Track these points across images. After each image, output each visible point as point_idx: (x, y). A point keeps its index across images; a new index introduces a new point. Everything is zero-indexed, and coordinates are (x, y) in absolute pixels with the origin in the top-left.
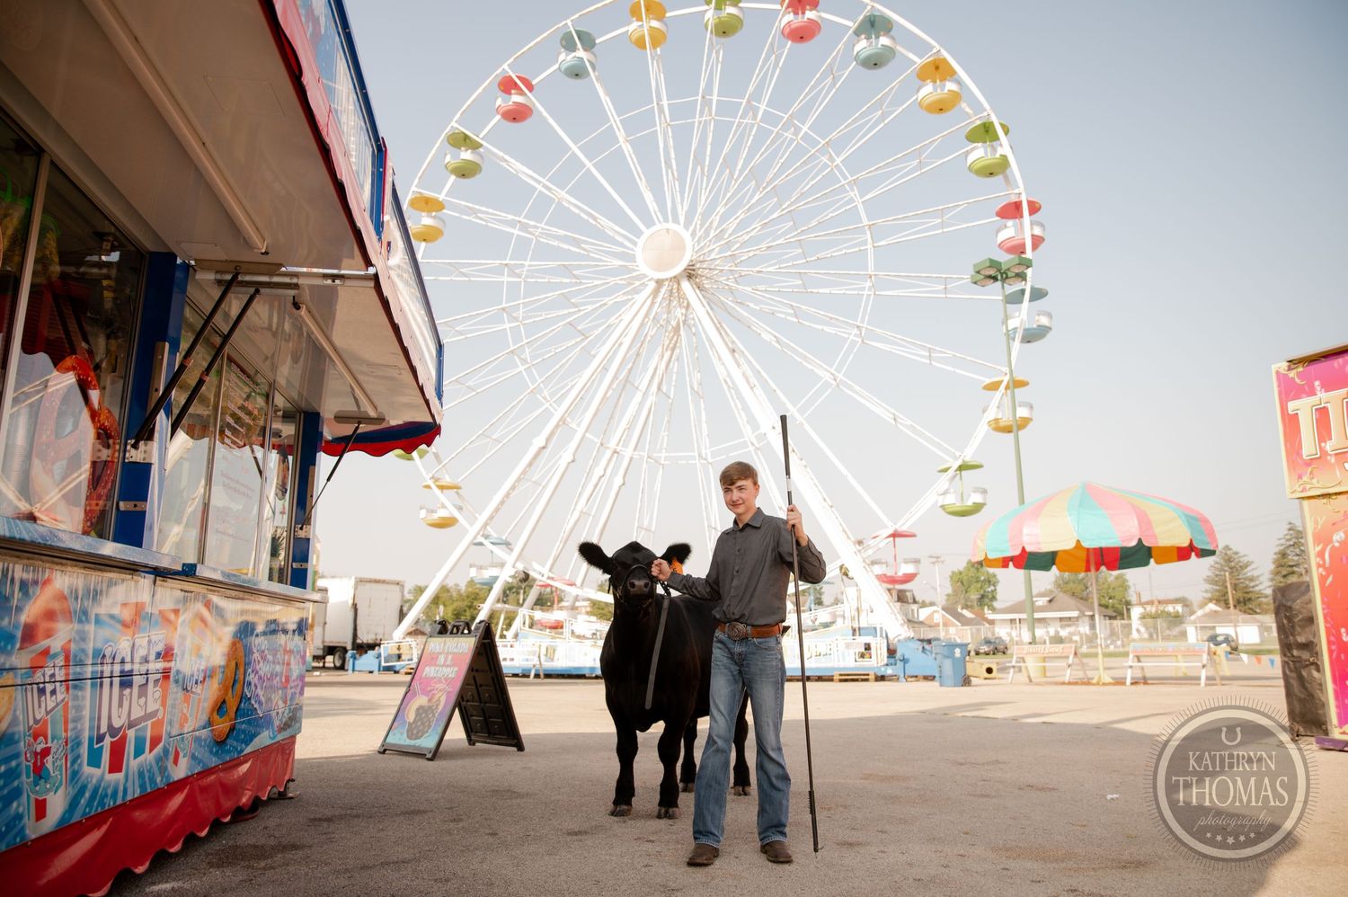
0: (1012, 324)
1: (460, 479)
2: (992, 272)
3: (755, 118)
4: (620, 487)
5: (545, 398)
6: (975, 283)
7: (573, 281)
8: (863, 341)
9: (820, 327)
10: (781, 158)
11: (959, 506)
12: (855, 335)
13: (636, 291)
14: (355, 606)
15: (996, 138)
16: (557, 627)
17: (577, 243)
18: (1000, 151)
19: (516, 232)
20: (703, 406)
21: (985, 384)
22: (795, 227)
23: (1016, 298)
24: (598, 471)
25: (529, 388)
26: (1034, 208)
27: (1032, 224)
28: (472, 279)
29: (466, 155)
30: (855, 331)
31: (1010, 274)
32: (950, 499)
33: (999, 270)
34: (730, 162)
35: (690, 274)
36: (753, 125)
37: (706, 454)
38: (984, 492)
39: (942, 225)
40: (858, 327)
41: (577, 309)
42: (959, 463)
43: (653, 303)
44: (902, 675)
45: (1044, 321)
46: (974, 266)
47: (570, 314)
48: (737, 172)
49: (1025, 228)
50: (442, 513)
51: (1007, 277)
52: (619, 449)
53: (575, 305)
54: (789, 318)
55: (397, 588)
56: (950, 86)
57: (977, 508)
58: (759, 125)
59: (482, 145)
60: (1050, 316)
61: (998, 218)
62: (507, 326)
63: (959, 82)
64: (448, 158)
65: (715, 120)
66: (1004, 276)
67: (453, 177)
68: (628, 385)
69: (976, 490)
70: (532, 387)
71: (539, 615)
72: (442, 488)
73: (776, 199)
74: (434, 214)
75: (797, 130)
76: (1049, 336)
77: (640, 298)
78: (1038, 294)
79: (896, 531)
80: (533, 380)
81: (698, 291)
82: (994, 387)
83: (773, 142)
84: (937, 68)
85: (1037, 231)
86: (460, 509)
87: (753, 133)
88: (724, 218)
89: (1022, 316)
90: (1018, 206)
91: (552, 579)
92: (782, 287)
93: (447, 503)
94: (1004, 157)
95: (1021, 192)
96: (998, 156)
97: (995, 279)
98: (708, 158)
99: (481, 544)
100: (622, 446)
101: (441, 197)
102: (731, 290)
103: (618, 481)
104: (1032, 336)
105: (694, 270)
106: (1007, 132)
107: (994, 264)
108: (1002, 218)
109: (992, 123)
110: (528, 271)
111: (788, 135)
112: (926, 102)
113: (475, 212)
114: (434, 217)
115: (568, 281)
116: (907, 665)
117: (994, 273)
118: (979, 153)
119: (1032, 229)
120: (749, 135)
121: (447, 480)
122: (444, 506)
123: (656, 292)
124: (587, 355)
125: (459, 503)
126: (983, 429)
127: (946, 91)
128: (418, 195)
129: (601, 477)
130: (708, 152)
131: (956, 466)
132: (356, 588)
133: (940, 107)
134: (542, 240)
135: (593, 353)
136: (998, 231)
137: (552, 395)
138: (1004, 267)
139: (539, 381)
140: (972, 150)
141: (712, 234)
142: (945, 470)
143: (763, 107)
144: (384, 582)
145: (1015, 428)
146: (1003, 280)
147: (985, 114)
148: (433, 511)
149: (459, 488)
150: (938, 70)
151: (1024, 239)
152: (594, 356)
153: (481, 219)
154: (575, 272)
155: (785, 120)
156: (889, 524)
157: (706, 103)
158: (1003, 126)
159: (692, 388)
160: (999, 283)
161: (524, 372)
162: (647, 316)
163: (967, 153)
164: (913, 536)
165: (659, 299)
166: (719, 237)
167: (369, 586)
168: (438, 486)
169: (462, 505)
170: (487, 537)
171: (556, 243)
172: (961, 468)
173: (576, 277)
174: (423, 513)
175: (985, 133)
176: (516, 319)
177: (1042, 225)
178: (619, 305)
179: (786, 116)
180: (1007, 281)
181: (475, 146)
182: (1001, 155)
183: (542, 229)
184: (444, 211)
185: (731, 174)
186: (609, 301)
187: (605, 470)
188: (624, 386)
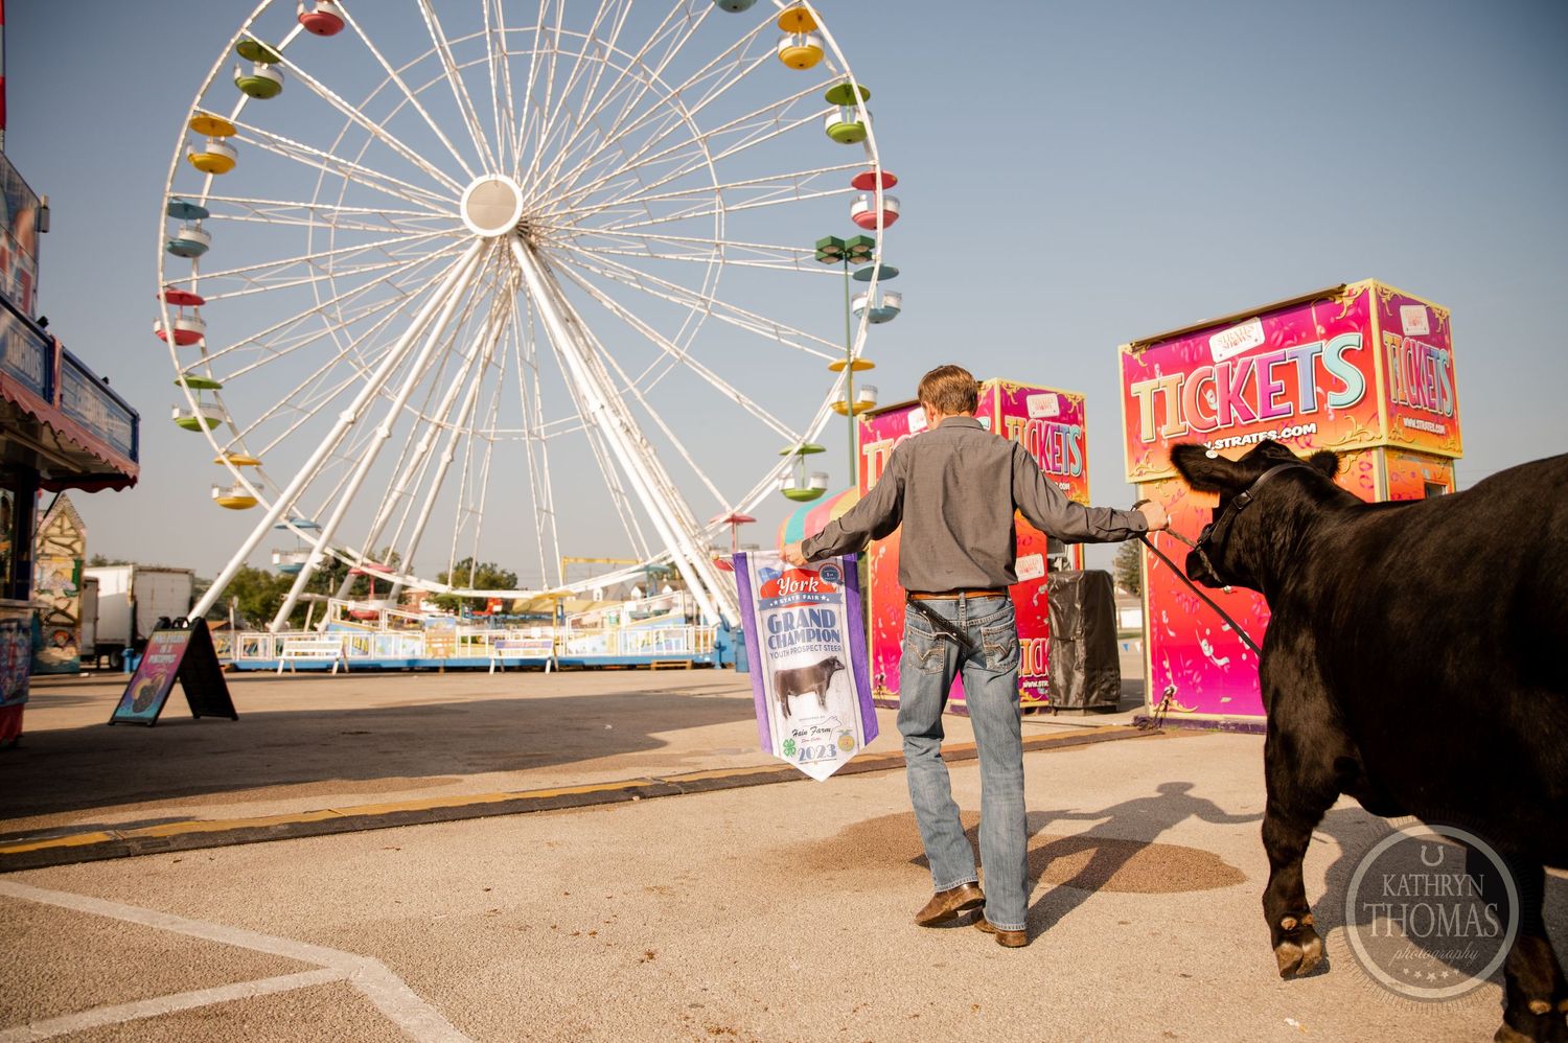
0: (859, 304)
1: (260, 454)
2: (835, 250)
3: (602, 55)
4: (448, 463)
5: (359, 365)
6: (820, 260)
7: (393, 230)
8: (710, 313)
9: (665, 296)
10: (629, 104)
11: (799, 491)
12: (699, 306)
13: (465, 246)
14: (133, 597)
15: (854, 102)
16: (373, 617)
17: (396, 187)
18: (858, 118)
19: (324, 168)
20: (536, 378)
21: (832, 364)
22: (641, 184)
23: (864, 276)
24: (421, 446)
25: (339, 352)
26: (889, 182)
27: (885, 198)
28: (272, 221)
29: (261, 70)
30: (699, 303)
31: (854, 254)
32: (790, 484)
33: (843, 249)
34: (572, 105)
35: (522, 231)
36: (599, 64)
37: (539, 431)
38: (825, 477)
39: (797, 192)
40: (702, 299)
41: (396, 263)
42: (799, 447)
43: (480, 262)
44: (718, 663)
45: (892, 302)
46: (818, 243)
47: (389, 269)
48: (581, 117)
49: (877, 202)
50: (237, 493)
51: (851, 257)
52: (443, 423)
53: (393, 259)
54: (632, 284)
55: (186, 577)
56: (811, 41)
57: (817, 494)
58: (606, 65)
59: (279, 60)
60: (898, 296)
61: (854, 189)
62: (313, 279)
63: (821, 38)
64: (238, 73)
65: (558, 54)
66: (848, 255)
67: (245, 97)
68: (452, 352)
69: (816, 476)
70: (343, 352)
71: (351, 605)
72: (238, 464)
73: (621, 152)
74: (223, 139)
75: (647, 76)
76: (898, 317)
77: (468, 253)
78: (887, 273)
79: (733, 516)
80: (345, 343)
81: (529, 252)
82: (838, 368)
83: (619, 87)
84: (800, 18)
85: (891, 207)
86: (260, 487)
87: (600, 72)
88: (565, 168)
89: (869, 296)
90: (873, 177)
91: (367, 565)
92: (626, 250)
93: (246, 483)
94: (861, 124)
95: (876, 165)
96: (855, 122)
97: (839, 257)
98: (548, 98)
99: (285, 527)
100: (447, 421)
101: (232, 120)
102: (569, 252)
103: (446, 457)
104: (879, 317)
105: (527, 228)
106: (866, 96)
107: (836, 242)
108: (859, 188)
109: (850, 86)
110: (338, 216)
111: (639, 78)
112: (786, 56)
113: (274, 142)
114: (223, 144)
115: (386, 230)
116: (723, 653)
117: (837, 251)
118: (836, 118)
119: (885, 204)
120: (595, 76)
121: (246, 455)
122: (241, 485)
123: (483, 250)
124: (406, 317)
125: (260, 481)
126: (826, 414)
127: (806, 46)
128: (201, 116)
129: (423, 453)
130: (549, 92)
131: (796, 449)
132: (134, 579)
133: (800, 63)
134: (356, 180)
135: (413, 315)
136: (852, 203)
137: (367, 361)
138: (847, 247)
139: (353, 344)
140: (831, 113)
141: (551, 186)
142: (786, 454)
143: (611, 47)
144: (169, 571)
145: (850, 413)
146: (848, 259)
147: (845, 76)
148: (228, 490)
149: (258, 464)
150: (798, 21)
151: (876, 214)
152: (414, 318)
153: (281, 150)
154: (394, 221)
155: (632, 63)
156: (728, 508)
157: (547, 35)
158: (862, 91)
159: (523, 358)
160: (843, 262)
161: (332, 333)
162: (473, 275)
163: (825, 116)
164: (752, 521)
165: (487, 259)
166: (559, 188)
167: (150, 575)
168: (233, 463)
169: (263, 483)
170: (291, 520)
171: (371, 185)
172: (804, 451)
173: (395, 226)
174: (216, 493)
175: (843, 96)
176: (325, 272)
177: (896, 200)
178: (445, 262)
179: (634, 59)
180: (852, 260)
181: (272, 60)
182: (859, 122)
183: (355, 168)
184: (236, 136)
185: (574, 120)
186: (436, 255)
187: (428, 446)
188: (447, 354)
